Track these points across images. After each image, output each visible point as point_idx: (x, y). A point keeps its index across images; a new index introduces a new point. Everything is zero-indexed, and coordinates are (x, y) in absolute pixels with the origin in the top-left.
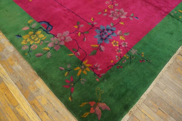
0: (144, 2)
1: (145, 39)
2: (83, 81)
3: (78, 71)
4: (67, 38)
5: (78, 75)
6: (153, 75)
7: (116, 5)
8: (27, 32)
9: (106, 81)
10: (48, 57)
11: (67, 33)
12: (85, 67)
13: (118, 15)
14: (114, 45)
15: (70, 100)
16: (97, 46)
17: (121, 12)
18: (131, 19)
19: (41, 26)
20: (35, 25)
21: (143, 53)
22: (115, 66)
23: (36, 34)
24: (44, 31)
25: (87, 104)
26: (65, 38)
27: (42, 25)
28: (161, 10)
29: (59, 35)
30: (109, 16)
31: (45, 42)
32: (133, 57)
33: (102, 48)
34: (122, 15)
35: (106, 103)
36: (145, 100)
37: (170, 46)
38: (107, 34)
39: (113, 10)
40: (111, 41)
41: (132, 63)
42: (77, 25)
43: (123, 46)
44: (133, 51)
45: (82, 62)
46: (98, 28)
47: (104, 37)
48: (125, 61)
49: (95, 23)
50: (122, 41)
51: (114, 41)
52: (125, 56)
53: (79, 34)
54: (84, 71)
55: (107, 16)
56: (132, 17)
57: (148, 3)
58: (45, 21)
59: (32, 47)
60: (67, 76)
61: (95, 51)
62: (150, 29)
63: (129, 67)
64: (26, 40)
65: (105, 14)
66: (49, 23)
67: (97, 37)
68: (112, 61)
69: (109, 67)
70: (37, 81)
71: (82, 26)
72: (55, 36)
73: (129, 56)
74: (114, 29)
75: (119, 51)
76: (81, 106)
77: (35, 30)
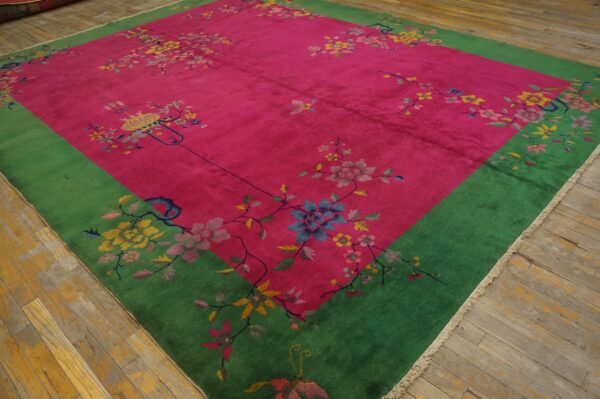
0: (419, 141)
1: (423, 225)
2: (255, 330)
3: (243, 308)
4: (217, 234)
5: (243, 317)
6: (448, 308)
7: (347, 152)
8: (114, 224)
9: (316, 327)
10: (167, 278)
11: (216, 223)
12: (263, 298)
13: (350, 174)
14: (339, 245)
15: (221, 377)
16: (294, 248)
17: (357, 168)
18: (386, 181)
19: (150, 208)
20: (137, 206)
21: (417, 258)
22: (342, 294)
23: (138, 228)
24: (159, 219)
25: (265, 386)
26: (212, 234)
27: (154, 206)
28: (464, 155)
29: (196, 227)
30: (328, 178)
31: (161, 244)
32: (390, 268)
33: (308, 251)
34: (362, 173)
35: (315, 381)
36: (425, 370)
37: (492, 237)
38: (322, 220)
39: (338, 163)
40: (331, 235)
41: (387, 284)
42: (245, 202)
43: (363, 245)
44: (391, 256)
45: (255, 286)
46: (299, 208)
47: (314, 226)
48: (370, 278)
49: (290, 197)
50: (359, 233)
51: (340, 235)
52: (368, 267)
53: (249, 223)
54: (260, 307)
55: (321, 179)
56: (388, 176)
57: (430, 142)
58: (162, 198)
59: (125, 256)
60: (213, 320)
61: (289, 261)
62: (436, 200)
63: (379, 293)
64: (112, 241)
65: (318, 176)
66: (171, 203)
67: (296, 227)
68: (334, 282)
69: (326, 294)
70: (133, 336)
71: (257, 204)
72: (186, 229)
73: (380, 267)
74: (340, 207)
75: (353, 257)
76: (250, 391)
77: (135, 219)
